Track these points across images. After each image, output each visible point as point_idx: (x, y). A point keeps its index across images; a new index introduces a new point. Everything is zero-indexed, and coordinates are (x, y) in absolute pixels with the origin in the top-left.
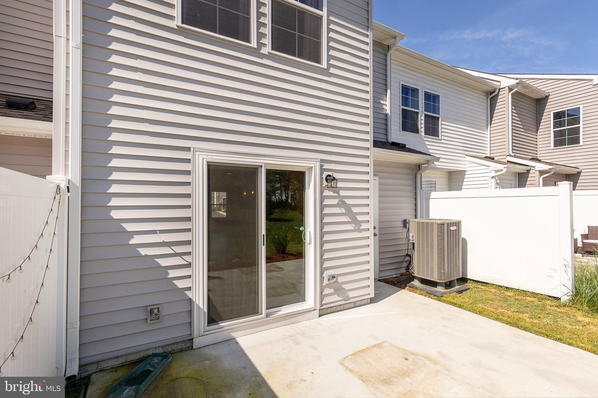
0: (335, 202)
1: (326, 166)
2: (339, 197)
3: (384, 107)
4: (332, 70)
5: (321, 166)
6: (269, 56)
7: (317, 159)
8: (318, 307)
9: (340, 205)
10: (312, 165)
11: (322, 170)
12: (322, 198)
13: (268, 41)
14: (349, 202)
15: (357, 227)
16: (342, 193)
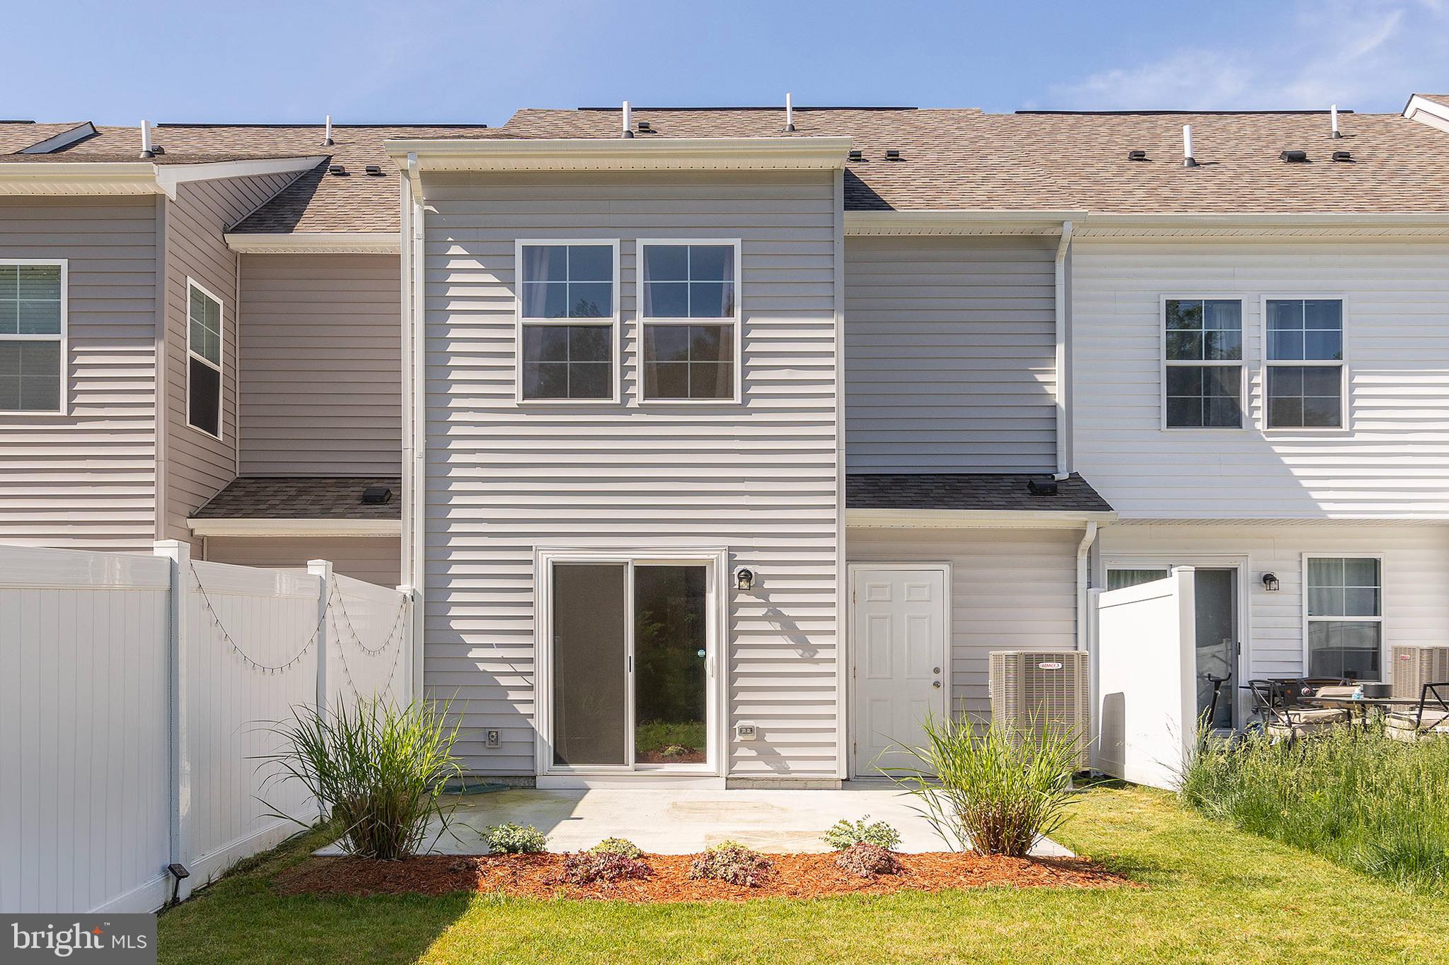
0: (760, 612)
1: (740, 556)
2: (767, 604)
3: (1049, 389)
4: (753, 403)
5: (731, 558)
6: (642, 409)
7: (724, 546)
8: (724, 772)
9: (770, 617)
10: (712, 557)
11: (732, 563)
12: (732, 608)
13: (638, 389)
14: (787, 612)
15: (807, 655)
16: (774, 598)
